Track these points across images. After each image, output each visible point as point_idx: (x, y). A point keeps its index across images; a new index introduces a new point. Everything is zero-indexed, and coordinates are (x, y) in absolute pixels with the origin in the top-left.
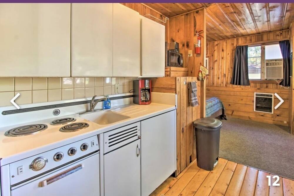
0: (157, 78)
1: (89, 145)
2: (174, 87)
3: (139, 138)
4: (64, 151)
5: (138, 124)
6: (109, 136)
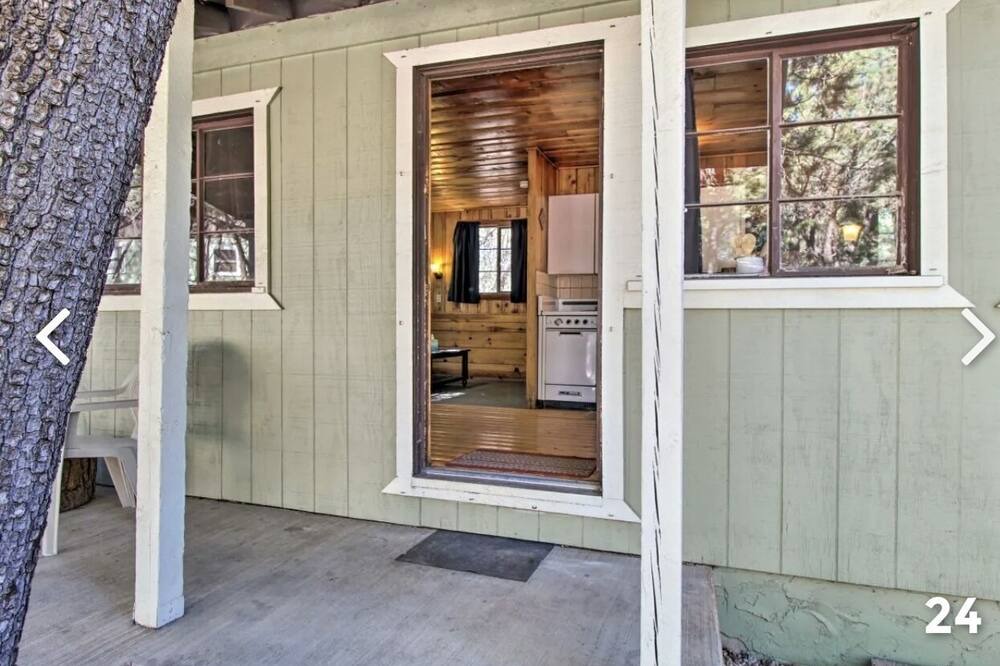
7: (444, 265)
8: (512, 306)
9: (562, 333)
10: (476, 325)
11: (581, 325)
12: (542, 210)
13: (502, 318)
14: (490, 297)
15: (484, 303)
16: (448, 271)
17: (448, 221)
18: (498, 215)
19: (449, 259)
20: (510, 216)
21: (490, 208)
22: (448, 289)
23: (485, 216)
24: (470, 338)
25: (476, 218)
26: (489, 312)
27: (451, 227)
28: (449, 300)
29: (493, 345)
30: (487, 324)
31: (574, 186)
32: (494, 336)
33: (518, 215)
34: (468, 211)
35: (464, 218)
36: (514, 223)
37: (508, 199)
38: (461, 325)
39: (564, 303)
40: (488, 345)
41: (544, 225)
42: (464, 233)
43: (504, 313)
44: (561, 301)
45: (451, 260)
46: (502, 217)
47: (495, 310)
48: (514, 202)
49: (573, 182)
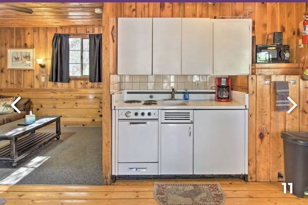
0: (236, 76)
1: (152, 114)
2: (246, 86)
3: (192, 123)
4: (140, 112)
5: (191, 112)
6: (165, 113)
7: (46, 59)
8: (90, 84)
9: (131, 123)
10: (67, 95)
11: (146, 116)
12: (113, 27)
13: (84, 91)
14: (76, 79)
15: (72, 82)
16: (49, 63)
17: (48, 33)
18: (81, 31)
19: (49, 56)
20: (88, 32)
21: (76, 26)
22: (49, 73)
23: (73, 31)
24: (64, 103)
25: (67, 32)
26: (76, 87)
27: (51, 36)
28: (50, 81)
29: (79, 106)
30: (75, 94)
31: (134, 12)
32: (79, 101)
33: (93, 31)
34: (61, 27)
35: (59, 32)
36: (91, 37)
37: (87, 21)
38: (59, 95)
39: (128, 93)
40: (76, 107)
41: (115, 39)
42: (59, 41)
43: (85, 88)
44: (126, 91)
45: (51, 57)
46: (83, 32)
47: (79, 86)
48: (91, 24)
49: (133, 10)
